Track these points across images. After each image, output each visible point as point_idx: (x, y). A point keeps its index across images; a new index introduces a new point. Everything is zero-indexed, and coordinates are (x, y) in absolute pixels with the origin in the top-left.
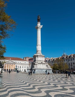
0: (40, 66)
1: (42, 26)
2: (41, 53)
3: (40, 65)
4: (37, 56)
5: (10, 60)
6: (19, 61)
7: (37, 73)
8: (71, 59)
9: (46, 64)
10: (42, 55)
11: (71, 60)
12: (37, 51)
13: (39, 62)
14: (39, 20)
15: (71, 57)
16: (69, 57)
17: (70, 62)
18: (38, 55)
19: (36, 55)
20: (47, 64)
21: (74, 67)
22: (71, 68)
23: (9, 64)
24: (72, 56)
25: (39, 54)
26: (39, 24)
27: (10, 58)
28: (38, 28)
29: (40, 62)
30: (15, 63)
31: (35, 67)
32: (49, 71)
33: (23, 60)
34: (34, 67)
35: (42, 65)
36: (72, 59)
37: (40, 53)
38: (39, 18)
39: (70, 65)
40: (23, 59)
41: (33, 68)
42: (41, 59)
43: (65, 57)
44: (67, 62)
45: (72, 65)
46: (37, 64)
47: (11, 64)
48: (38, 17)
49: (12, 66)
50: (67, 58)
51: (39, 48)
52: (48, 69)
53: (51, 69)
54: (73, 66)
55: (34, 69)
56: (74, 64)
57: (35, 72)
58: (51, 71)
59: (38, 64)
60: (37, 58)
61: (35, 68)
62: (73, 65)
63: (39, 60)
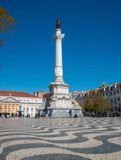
0: (60, 103)
1: (64, 35)
2: (62, 81)
3: (60, 101)
4: (56, 85)
5: (10, 96)
6: (26, 99)
7: (55, 116)
8: (114, 92)
9: (71, 100)
10: (64, 83)
11: (115, 94)
12: (56, 77)
13: (58, 97)
14: (58, 26)
15: (114, 87)
16: (111, 89)
17: (113, 97)
18: (57, 83)
19: (54, 84)
20: (73, 100)
21: (119, 104)
22: (114, 107)
23: (8, 104)
24: (116, 86)
25: (59, 83)
26: (59, 33)
27: (10, 92)
28: (57, 38)
29: (61, 96)
30: (18, 102)
31: (52, 105)
32: (77, 112)
33: (33, 96)
34: (50, 105)
35: (64, 101)
36: (116, 92)
37: (60, 80)
38: (59, 23)
39: (114, 102)
40: (33, 94)
41: (48, 108)
42: (62, 91)
43: (105, 89)
44: (107, 97)
45: (115, 103)
46: (55, 99)
47: (12, 104)
48: (58, 21)
49: (13, 107)
50: (108, 90)
51: (59, 71)
52: (75, 108)
53: (80, 108)
54: (117, 104)
55: (50, 110)
56: (119, 100)
57: (52, 113)
58: (81, 111)
59: (57, 101)
60: (55, 89)
61: (51, 107)
62: (117, 101)
63: (58, 92)
